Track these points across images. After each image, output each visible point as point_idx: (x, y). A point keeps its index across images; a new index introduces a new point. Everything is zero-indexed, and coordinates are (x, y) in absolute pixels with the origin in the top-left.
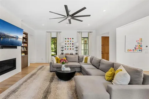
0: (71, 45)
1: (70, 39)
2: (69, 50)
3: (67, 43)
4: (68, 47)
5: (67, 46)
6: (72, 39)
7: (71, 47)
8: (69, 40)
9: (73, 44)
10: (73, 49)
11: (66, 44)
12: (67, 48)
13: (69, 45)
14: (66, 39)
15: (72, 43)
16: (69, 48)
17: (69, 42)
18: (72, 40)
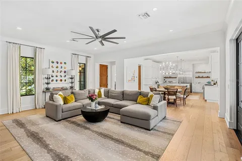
0: (63, 74)
1: (61, 63)
2: (59, 81)
3: (55, 70)
4: (57, 76)
5: (55, 76)
6: (63, 63)
7: (61, 76)
8: (59, 65)
9: (65, 72)
10: (65, 80)
11: (53, 72)
12: (55, 78)
13: (59, 74)
14: (53, 62)
15: (63, 70)
16: (59, 78)
17: (59, 69)
18: (63, 65)
